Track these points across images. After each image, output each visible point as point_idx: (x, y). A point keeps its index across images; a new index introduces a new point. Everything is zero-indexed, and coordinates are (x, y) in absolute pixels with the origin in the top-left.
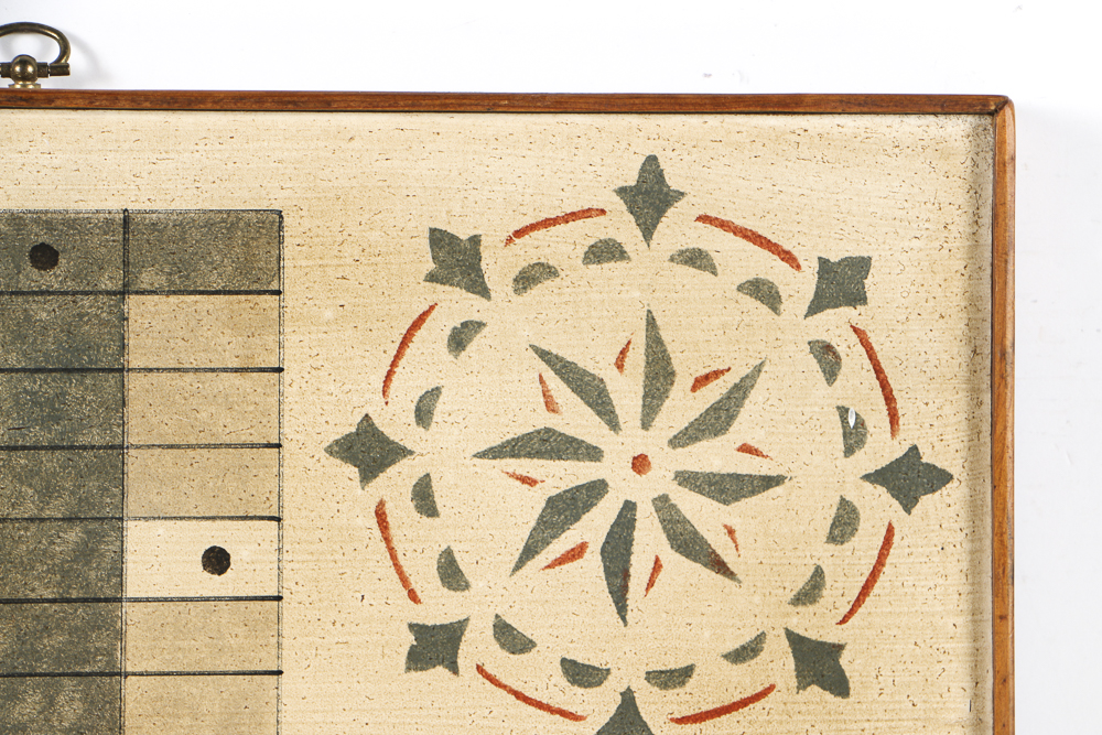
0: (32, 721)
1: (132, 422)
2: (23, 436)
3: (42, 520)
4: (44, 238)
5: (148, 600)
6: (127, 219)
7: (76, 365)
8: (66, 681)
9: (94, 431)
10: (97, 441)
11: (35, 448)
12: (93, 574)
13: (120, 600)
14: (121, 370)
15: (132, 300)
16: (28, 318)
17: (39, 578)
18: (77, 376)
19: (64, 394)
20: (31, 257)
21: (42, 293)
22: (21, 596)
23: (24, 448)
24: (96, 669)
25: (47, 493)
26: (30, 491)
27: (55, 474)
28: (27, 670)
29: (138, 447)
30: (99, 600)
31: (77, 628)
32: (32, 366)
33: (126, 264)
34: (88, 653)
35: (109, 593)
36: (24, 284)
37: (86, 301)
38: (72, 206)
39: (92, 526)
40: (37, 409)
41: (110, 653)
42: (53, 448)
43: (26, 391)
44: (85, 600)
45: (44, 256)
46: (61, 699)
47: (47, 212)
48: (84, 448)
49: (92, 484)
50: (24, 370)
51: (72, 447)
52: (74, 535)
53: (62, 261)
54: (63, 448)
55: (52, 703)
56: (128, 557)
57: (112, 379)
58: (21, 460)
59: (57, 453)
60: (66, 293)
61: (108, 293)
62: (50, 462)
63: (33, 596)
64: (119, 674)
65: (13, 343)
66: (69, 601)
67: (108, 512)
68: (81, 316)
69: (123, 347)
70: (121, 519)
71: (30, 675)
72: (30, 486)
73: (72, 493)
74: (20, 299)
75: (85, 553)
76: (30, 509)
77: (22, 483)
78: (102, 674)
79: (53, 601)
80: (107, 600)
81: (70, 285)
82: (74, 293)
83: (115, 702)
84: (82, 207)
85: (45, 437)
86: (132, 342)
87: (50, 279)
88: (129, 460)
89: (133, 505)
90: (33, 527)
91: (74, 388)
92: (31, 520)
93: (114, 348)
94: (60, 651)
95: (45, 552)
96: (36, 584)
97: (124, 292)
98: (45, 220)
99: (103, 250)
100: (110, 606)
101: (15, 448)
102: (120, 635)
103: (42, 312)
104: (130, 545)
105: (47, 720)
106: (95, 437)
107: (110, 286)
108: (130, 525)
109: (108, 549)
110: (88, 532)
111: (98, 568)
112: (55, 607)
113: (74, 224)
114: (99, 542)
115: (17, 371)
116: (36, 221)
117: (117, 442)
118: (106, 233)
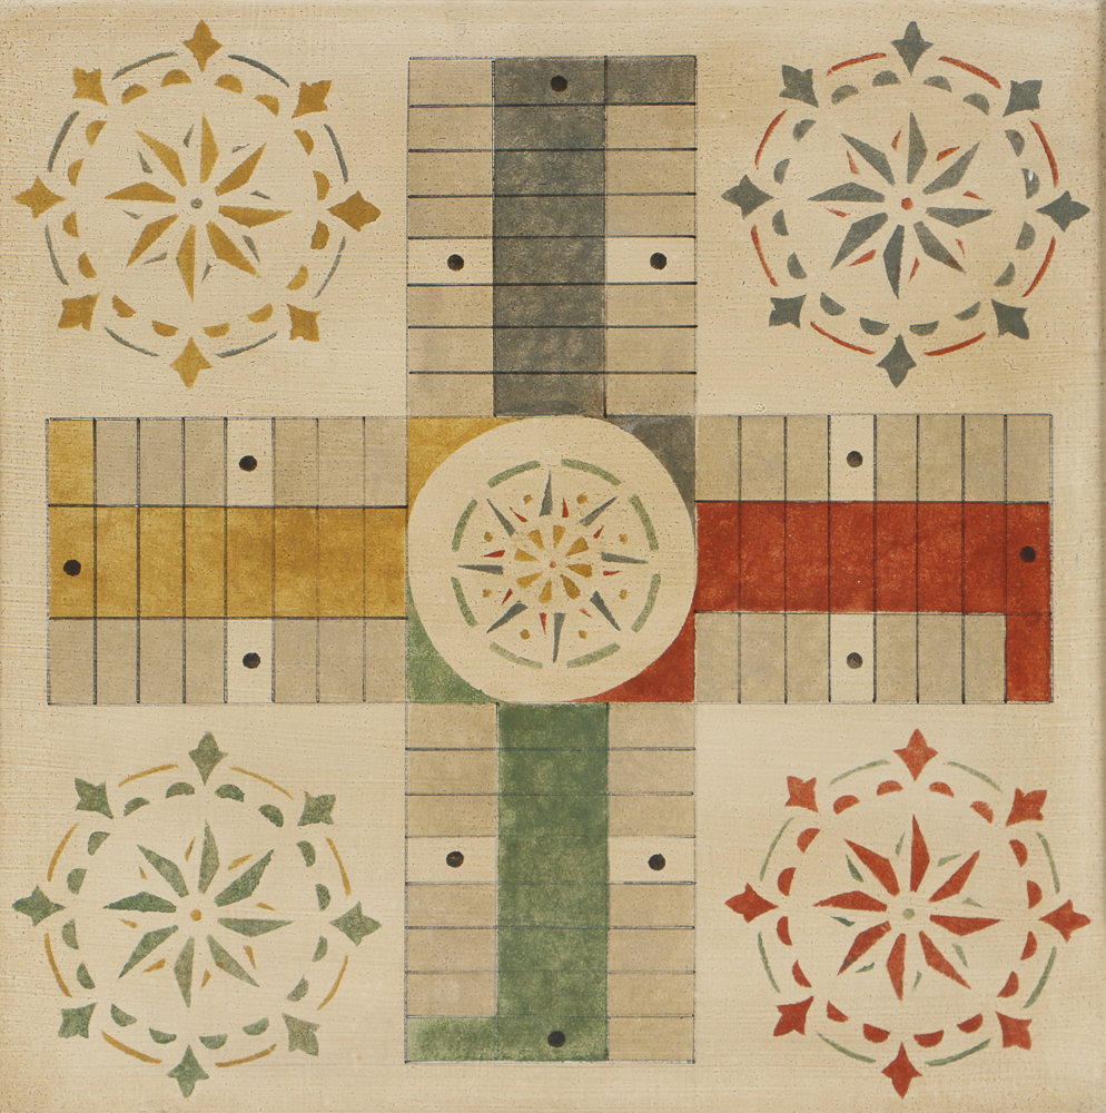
0: (554, 353)
1: (610, 180)
2: (547, 188)
3: (558, 237)
4: (559, 73)
5: (619, 284)
6: (606, 61)
7: (578, 147)
8: (572, 330)
9: (588, 185)
10: (589, 191)
11: (554, 195)
12: (587, 269)
13: (603, 284)
14: (603, 150)
15: (609, 108)
16: (550, 120)
17: (557, 271)
18: (578, 153)
19: (570, 164)
20: (552, 84)
21: (558, 105)
22: (546, 281)
23: (548, 195)
24: (590, 324)
25: (561, 221)
26: (552, 221)
27: (565, 211)
28: (551, 324)
29: (613, 195)
30: (591, 284)
31: (579, 300)
32: (552, 148)
33: (606, 87)
34: (585, 314)
35: (597, 280)
36: (548, 100)
37: (583, 110)
38: (575, 54)
39: (587, 241)
40: (555, 173)
41: (598, 315)
42: (565, 195)
43: (549, 162)
44: (583, 284)
45: (559, 83)
46: (570, 341)
47: (560, 58)
48: (582, 195)
49: (587, 217)
50: (547, 150)
51: (575, 195)
52: (576, 246)
53: (569, 86)
54: (570, 195)
55: (565, 344)
56: (608, 259)
57: (598, 155)
58: (546, 202)
59: (567, 198)
60: (571, 105)
61: (596, 105)
62: (563, 203)
63: (553, 281)
64: (603, 327)
65: (541, 134)
66: (574, 284)
67: (596, 232)
68: (580, 118)
69: (604, 136)
70: (603, 237)
71: (553, 327)
72: (551, 217)
73: (575, 221)
74: (546, 109)
75: (583, 256)
76: (551, 231)
77: (547, 216)
78: (593, 327)
79: (565, 284)
80: (595, 284)
81: (574, 100)
82: (576, 105)
83: (601, 343)
84: (581, 54)
85: (559, 189)
86: (609, 133)
87: (563, 97)
88: (608, 202)
89: (610, 229)
90: (553, 241)
91: (576, 160)
92: (552, 237)
93: (599, 136)
94: (570, 313)
95: (560, 255)
96: (555, 274)
97: (605, 104)
98: (560, 62)
99: (593, 80)
100: (598, 287)
101: (543, 196)
102: (603, 304)
103: (558, 116)
104: (608, 252)
105: (562, 353)
106: (588, 189)
107: (597, 100)
108: (608, 240)
109: (596, 254)
110: (585, 244)
111: (590, 265)
112: (566, 288)
113: (576, 64)
114: (591, 250)
115: (544, 150)
116: (554, 63)
117: (601, 192)
118: (594, 70)
